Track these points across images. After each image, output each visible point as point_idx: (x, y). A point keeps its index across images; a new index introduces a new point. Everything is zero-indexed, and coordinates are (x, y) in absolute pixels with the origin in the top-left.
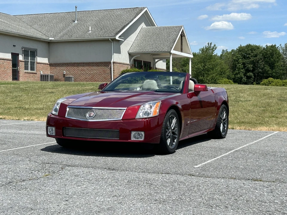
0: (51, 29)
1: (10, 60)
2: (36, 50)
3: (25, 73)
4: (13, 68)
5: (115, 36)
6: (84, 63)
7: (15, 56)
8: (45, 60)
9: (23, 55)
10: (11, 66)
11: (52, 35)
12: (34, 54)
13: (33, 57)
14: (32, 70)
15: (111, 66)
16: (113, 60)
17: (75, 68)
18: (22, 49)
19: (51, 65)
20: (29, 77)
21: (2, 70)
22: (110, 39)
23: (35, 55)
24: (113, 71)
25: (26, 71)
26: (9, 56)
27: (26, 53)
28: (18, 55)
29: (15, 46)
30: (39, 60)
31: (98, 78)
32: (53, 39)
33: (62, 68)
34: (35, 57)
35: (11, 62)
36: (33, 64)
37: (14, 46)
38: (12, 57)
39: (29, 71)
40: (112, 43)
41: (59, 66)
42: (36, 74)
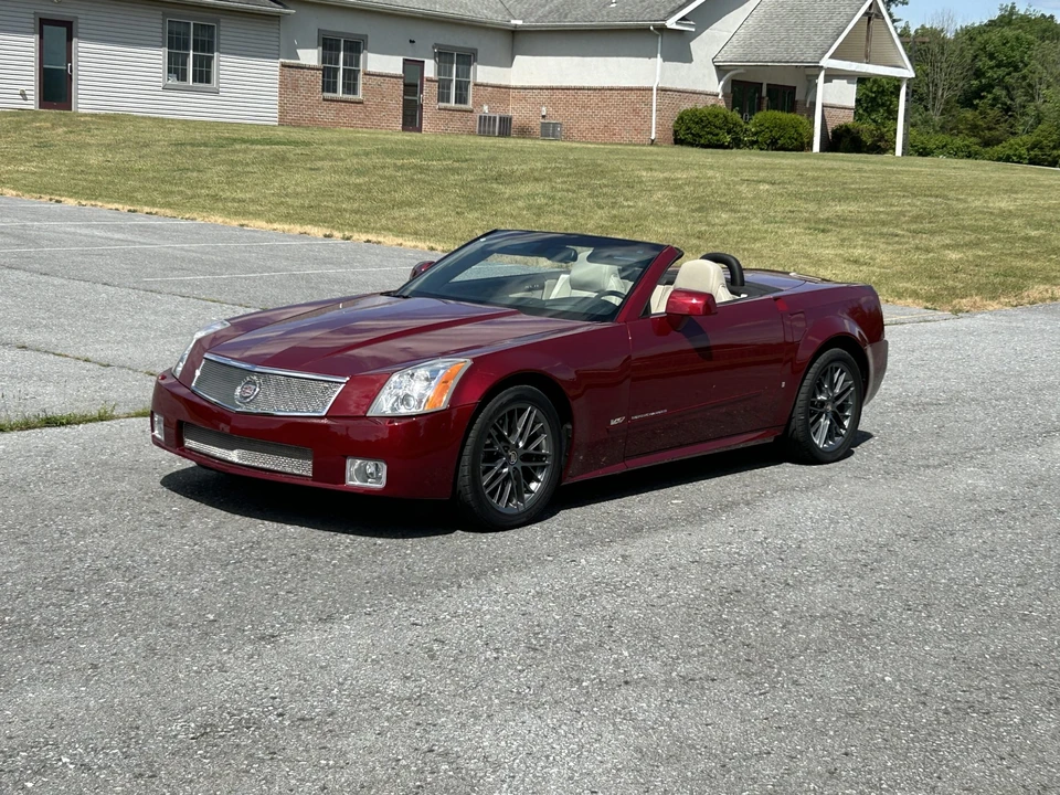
1: (400, 77)
2: (474, 52)
3: (440, 109)
4: (405, 98)
7: (413, 66)
9: (437, 64)
10: (402, 93)
12: (467, 61)
14: (460, 103)
18: (434, 48)
19: (514, 90)
20: (451, 119)
21: (375, 102)
25: (444, 105)
26: (396, 68)
27: (443, 56)
28: (421, 63)
29: (411, 41)
30: (482, 76)
33: (538, 99)
35: (401, 81)
36: (463, 87)
38: (406, 70)
39: (452, 104)
41: (534, 94)
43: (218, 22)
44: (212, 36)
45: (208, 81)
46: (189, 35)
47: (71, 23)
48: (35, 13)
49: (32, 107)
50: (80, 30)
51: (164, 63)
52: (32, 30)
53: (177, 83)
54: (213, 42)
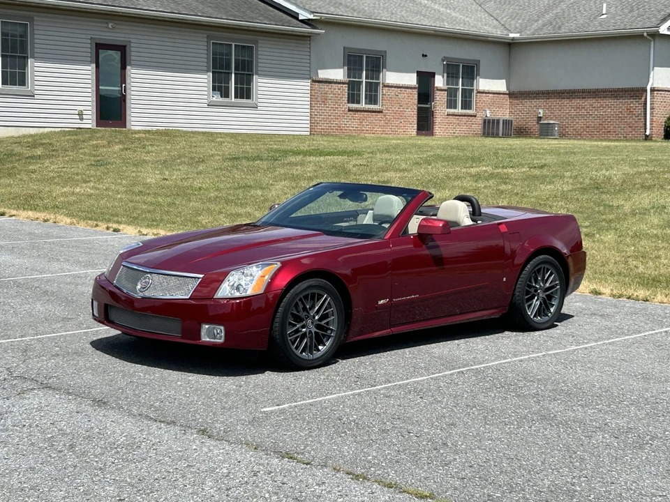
0: (520, 12)
1: (414, 88)
2: (477, 63)
3: (448, 115)
4: (419, 105)
5: (658, 26)
6: (584, 91)
7: (425, 79)
8: (500, 85)
9: (445, 75)
10: (416, 101)
11: (518, 25)
12: (471, 71)
13: (468, 78)
14: (466, 109)
15: (646, 99)
16: (652, 84)
17: (566, 102)
18: (443, 61)
19: (512, 95)
20: (458, 123)
21: (393, 111)
22: (645, 34)
23: (473, 75)
24: (651, 109)
25: (452, 111)
26: (411, 79)
27: (452, 70)
28: (433, 75)
29: (426, 56)
30: (483, 84)
31: (615, 127)
32: (517, 35)
33: (535, 102)
34: (473, 79)
35: (415, 92)
36: (467, 95)
37: (423, 55)
38: (419, 81)
39: (459, 110)
40: (652, 43)
41: (530, 98)
42: (475, 116)
43: (256, 42)
44: (252, 57)
45: (248, 97)
46: (231, 55)
47: (125, 47)
48: (91, 39)
49: (90, 126)
50: (132, 58)
51: (209, 81)
52: (89, 59)
53: (221, 100)
54: (252, 62)
